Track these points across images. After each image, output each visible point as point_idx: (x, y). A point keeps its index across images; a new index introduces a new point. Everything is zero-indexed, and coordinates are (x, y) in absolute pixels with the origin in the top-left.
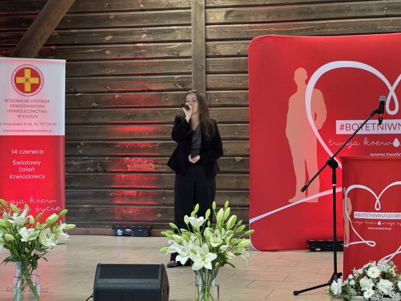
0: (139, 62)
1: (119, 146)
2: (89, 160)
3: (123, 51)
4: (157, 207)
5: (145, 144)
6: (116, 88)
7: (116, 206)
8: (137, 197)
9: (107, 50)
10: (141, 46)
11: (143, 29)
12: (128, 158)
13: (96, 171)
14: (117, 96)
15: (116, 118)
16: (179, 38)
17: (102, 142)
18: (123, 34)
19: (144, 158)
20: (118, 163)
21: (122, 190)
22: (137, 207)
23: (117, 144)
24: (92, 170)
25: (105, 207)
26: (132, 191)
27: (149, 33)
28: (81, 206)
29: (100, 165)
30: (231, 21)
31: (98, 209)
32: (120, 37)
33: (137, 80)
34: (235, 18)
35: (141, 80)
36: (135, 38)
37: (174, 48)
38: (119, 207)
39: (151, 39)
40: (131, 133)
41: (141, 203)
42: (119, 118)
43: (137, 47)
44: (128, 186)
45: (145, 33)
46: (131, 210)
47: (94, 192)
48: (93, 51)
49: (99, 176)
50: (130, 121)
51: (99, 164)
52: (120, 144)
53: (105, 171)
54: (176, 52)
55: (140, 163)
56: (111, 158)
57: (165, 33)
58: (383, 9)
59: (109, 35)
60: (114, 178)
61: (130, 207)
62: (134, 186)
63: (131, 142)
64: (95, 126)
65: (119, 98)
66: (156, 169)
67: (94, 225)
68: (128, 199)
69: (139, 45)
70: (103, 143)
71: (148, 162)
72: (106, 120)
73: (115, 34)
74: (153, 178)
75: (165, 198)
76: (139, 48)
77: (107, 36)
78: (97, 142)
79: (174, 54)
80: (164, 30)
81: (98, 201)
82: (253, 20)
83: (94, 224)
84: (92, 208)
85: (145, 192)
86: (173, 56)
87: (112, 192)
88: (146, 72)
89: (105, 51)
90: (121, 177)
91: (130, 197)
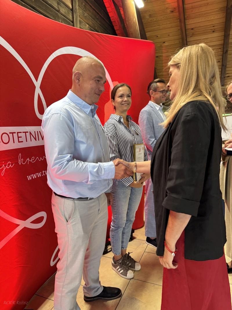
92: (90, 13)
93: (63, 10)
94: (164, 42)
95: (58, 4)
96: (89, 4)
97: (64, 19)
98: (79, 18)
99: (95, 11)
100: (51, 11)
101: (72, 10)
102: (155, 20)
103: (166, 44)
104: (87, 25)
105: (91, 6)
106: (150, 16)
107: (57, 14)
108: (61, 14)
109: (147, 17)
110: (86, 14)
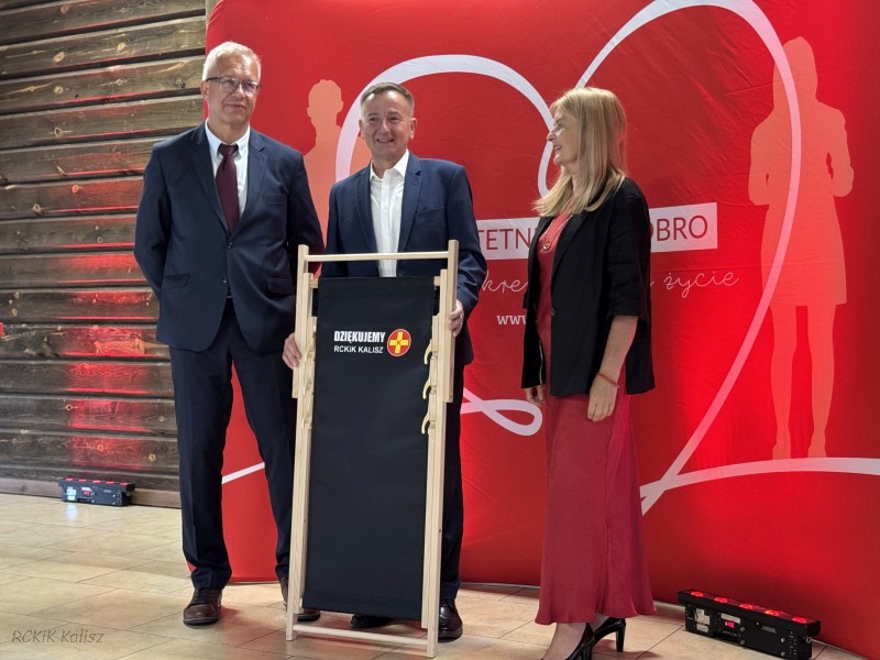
0: (112, 109)
1: (80, 300)
2: (29, 330)
3: (84, 84)
4: (149, 439)
5: (127, 295)
6: (72, 170)
7: (75, 434)
8: (113, 414)
9: (57, 84)
10: (115, 72)
11: (120, 30)
12: (96, 327)
13: (42, 356)
14: (76, 187)
15: (74, 237)
16: (184, 47)
17: (50, 291)
18: (84, 45)
19: (125, 327)
20: (79, 338)
21: (86, 399)
22: (112, 437)
23: (76, 296)
24: (34, 353)
25: (56, 436)
26: (104, 402)
27: (130, 39)
28: (16, 431)
29: (48, 343)
31: (45, 438)
32: (79, 53)
33: (110, 149)
35: (117, 151)
36: (105, 53)
37: (176, 70)
38: (80, 435)
39: (133, 53)
40: (102, 271)
41: (119, 428)
42: (80, 238)
43: (108, 73)
44: (97, 390)
45: (122, 40)
46: (101, 445)
47: (37, 400)
48: (32, 88)
49: (45, 366)
50: (100, 243)
51: (46, 340)
52: (81, 296)
53: (57, 357)
54: (179, 81)
55: (118, 339)
56: (68, 327)
57: (159, 36)
59: (60, 51)
60: (71, 371)
61: (99, 436)
62: (107, 390)
63: (101, 291)
64: (38, 256)
65: (79, 192)
66: (146, 351)
67: (38, 475)
68: (96, 418)
69: (112, 69)
70: (53, 295)
71: (132, 337)
72: (57, 243)
73: (70, 47)
74: (141, 373)
75: (162, 419)
76: (112, 77)
77: (57, 52)
78: (44, 291)
79: (176, 85)
80: (157, 29)
81: (44, 421)
83: (37, 471)
84: (34, 437)
85: (128, 404)
86: (174, 89)
87: (68, 402)
88: (125, 131)
89: (53, 87)
90: (83, 369)
91: (100, 414)
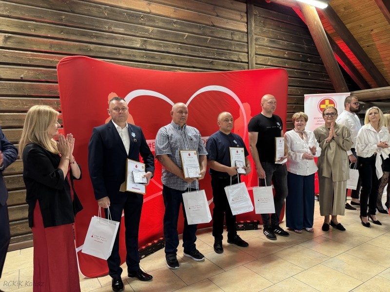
30: (10, 46)
34: (15, 44)
58: (143, 57)
82: (35, 49)
92: (271, 27)
93: (236, 38)
94: (372, 30)
95: (232, 34)
96: (269, 19)
97: (238, 45)
98: (255, 37)
99: (278, 21)
100: (224, 43)
101: (247, 33)
102: (352, 11)
103: (375, 31)
104: (266, 39)
105: (272, 19)
106: (345, 8)
107: (230, 43)
108: (236, 41)
109: (343, 10)
110: (265, 29)
